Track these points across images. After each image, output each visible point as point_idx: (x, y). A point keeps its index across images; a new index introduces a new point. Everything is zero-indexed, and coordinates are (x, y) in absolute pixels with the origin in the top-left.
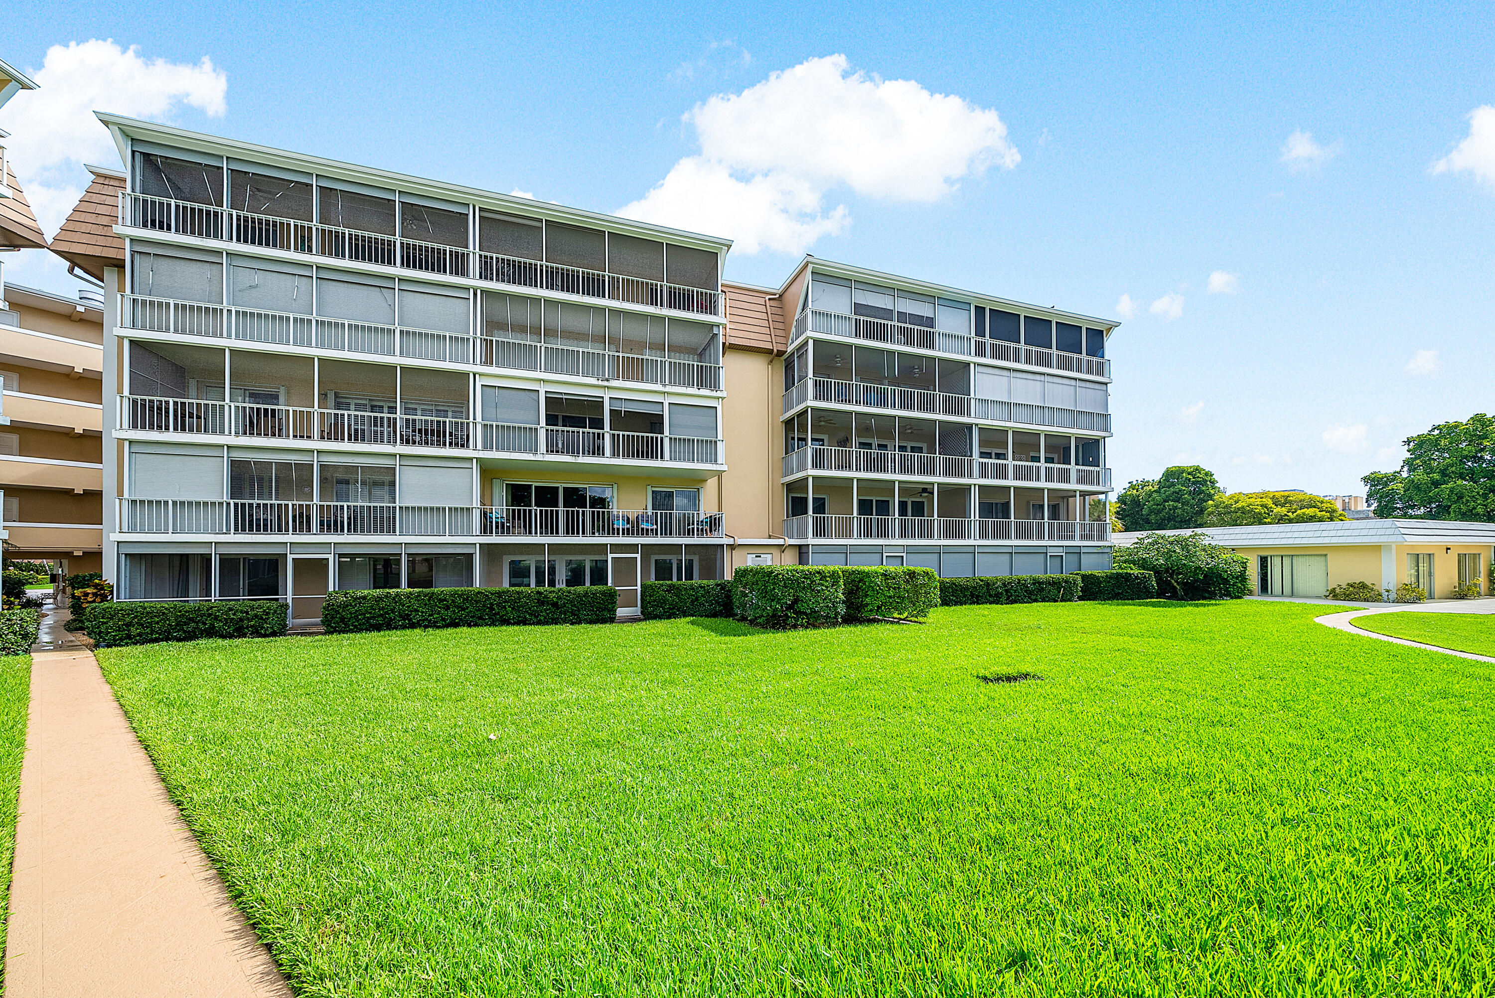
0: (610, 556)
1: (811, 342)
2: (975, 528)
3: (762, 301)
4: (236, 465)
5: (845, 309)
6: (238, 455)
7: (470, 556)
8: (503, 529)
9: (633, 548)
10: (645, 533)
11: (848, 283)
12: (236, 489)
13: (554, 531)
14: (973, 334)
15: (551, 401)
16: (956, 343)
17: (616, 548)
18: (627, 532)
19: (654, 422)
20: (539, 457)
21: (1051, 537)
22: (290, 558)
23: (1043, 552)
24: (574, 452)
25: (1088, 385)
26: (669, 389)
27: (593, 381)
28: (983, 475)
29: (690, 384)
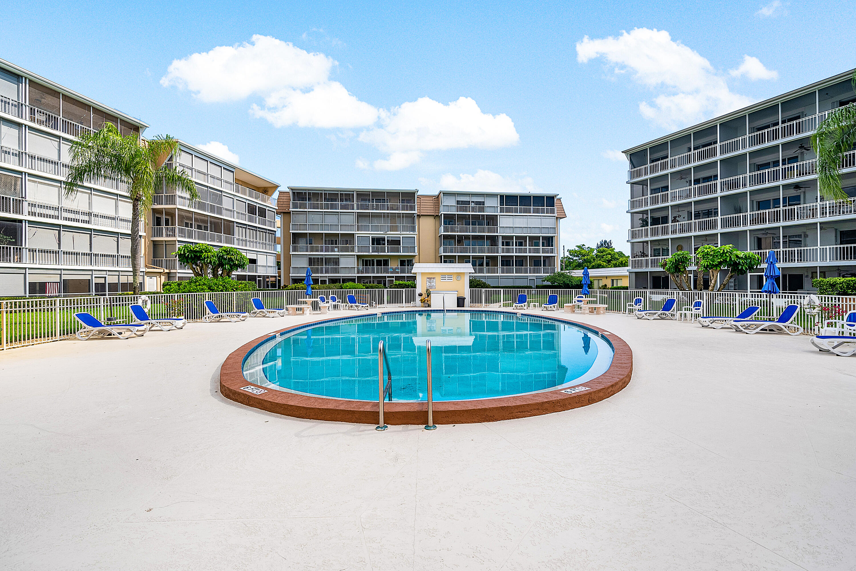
0: (387, 279)
1: (443, 215)
2: (499, 270)
3: (432, 199)
4: (310, 259)
5: (454, 203)
6: (310, 256)
7: (355, 279)
8: (362, 273)
9: (393, 277)
10: (398, 273)
11: (455, 195)
12: (310, 264)
13: (374, 273)
14: (499, 205)
15: (373, 239)
16: (493, 209)
17: (389, 277)
18: (392, 273)
19: (398, 242)
20: (370, 254)
21: (530, 273)
22: (320, 279)
23: (526, 278)
24: (378, 252)
25: (546, 217)
26: (402, 233)
27: (382, 233)
28: (503, 252)
29: (407, 231)
